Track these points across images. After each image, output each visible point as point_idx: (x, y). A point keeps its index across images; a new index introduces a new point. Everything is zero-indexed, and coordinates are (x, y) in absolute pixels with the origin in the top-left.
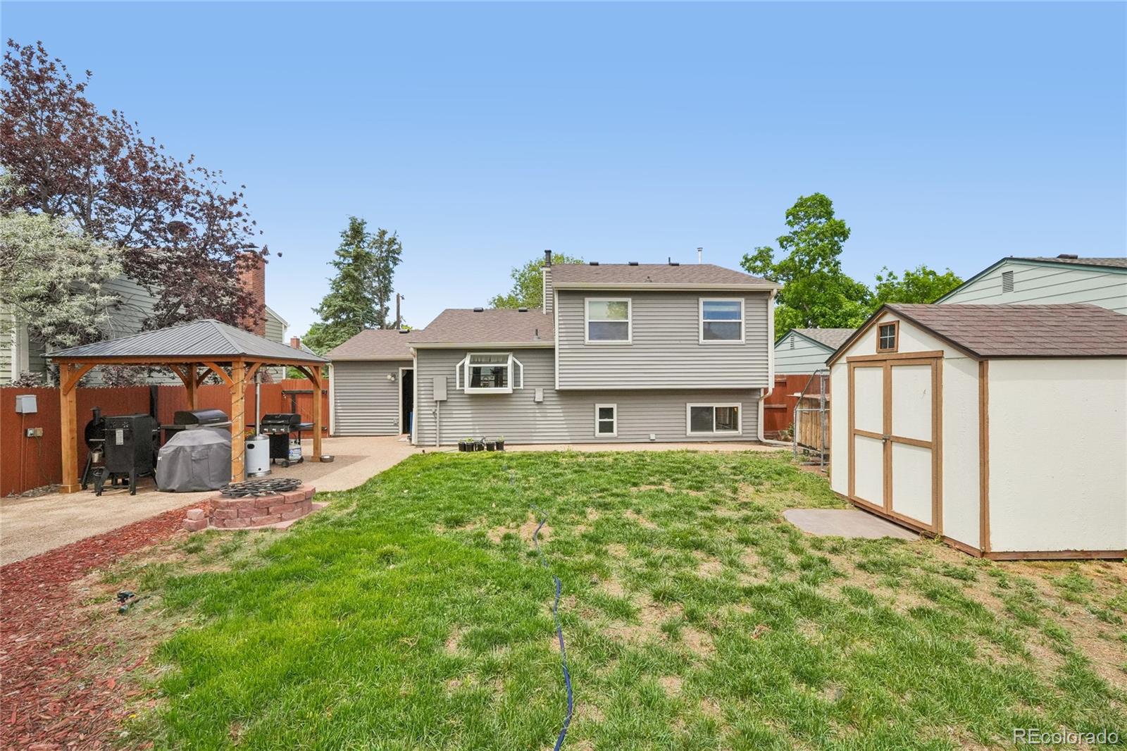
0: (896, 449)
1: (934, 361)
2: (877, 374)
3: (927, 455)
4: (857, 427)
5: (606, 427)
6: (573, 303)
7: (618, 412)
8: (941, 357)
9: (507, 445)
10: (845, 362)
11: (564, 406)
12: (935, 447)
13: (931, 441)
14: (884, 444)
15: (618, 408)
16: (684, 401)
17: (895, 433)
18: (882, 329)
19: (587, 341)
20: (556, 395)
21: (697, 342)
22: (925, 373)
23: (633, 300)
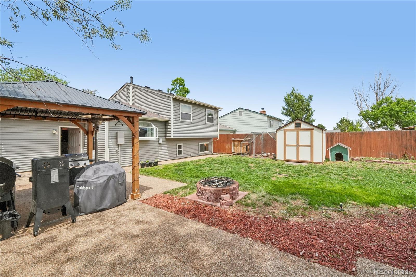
0: (300, 148)
1: (311, 130)
2: (295, 133)
3: (310, 148)
4: (287, 144)
5: (180, 153)
6: (177, 104)
7: (183, 147)
8: (313, 130)
9: (159, 162)
10: (283, 130)
11: (168, 145)
12: (312, 146)
13: (310, 145)
14: (297, 147)
15: (183, 145)
16: (198, 142)
17: (300, 144)
18: (296, 124)
19: (181, 120)
20: (165, 141)
21: (205, 123)
22: (309, 133)
23: (192, 106)
